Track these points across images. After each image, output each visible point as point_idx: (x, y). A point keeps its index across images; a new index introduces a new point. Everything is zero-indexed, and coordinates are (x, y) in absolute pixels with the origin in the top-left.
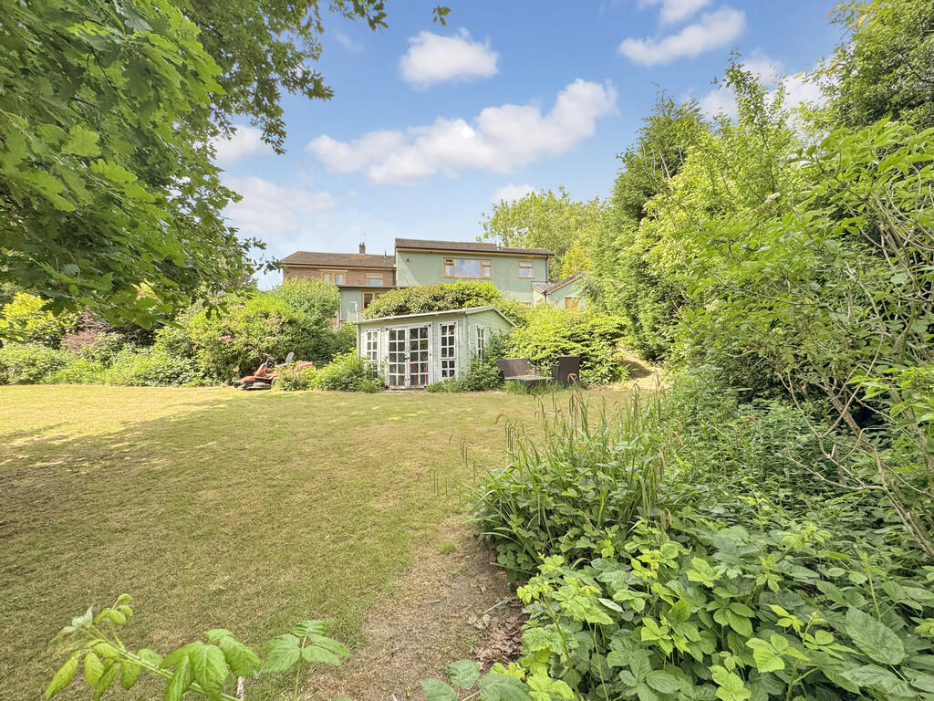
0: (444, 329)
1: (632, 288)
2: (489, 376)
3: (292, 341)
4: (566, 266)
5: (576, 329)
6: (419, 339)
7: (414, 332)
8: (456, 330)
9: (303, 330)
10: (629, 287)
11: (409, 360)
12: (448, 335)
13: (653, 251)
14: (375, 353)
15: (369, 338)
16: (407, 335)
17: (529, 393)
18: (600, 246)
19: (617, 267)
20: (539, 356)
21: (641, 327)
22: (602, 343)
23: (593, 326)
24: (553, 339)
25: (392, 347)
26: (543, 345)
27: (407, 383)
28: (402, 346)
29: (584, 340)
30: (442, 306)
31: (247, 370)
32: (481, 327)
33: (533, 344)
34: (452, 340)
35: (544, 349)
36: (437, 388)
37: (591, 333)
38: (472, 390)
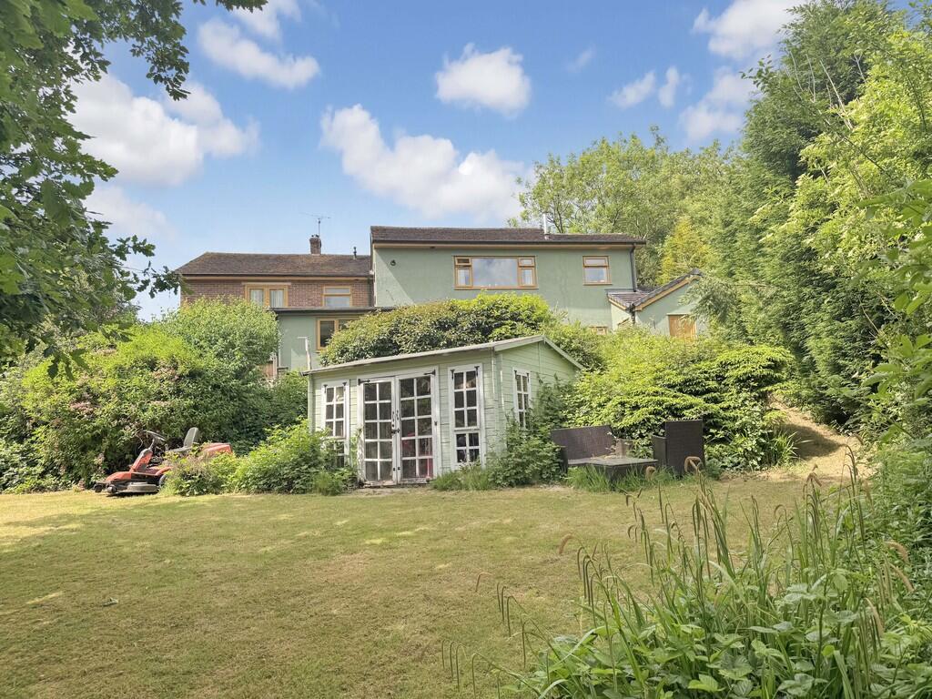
0: (458, 378)
1: (790, 295)
2: (540, 459)
3: (195, 407)
4: (667, 261)
5: (692, 372)
6: (416, 398)
7: (406, 386)
8: (479, 379)
9: (215, 387)
10: (785, 293)
11: (398, 435)
12: (465, 388)
13: (824, 230)
14: (340, 424)
15: (330, 398)
16: (395, 390)
17: (613, 489)
18: (727, 224)
19: (761, 259)
20: (628, 421)
21: (813, 363)
22: (743, 395)
23: (724, 365)
24: (651, 389)
25: (369, 412)
26: (634, 400)
27: (397, 475)
28: (386, 411)
29: (709, 391)
30: (453, 337)
31: (117, 462)
32: (522, 372)
33: (617, 400)
34: (472, 397)
35: (637, 407)
36: (450, 483)
37: (720, 378)
38: (511, 485)
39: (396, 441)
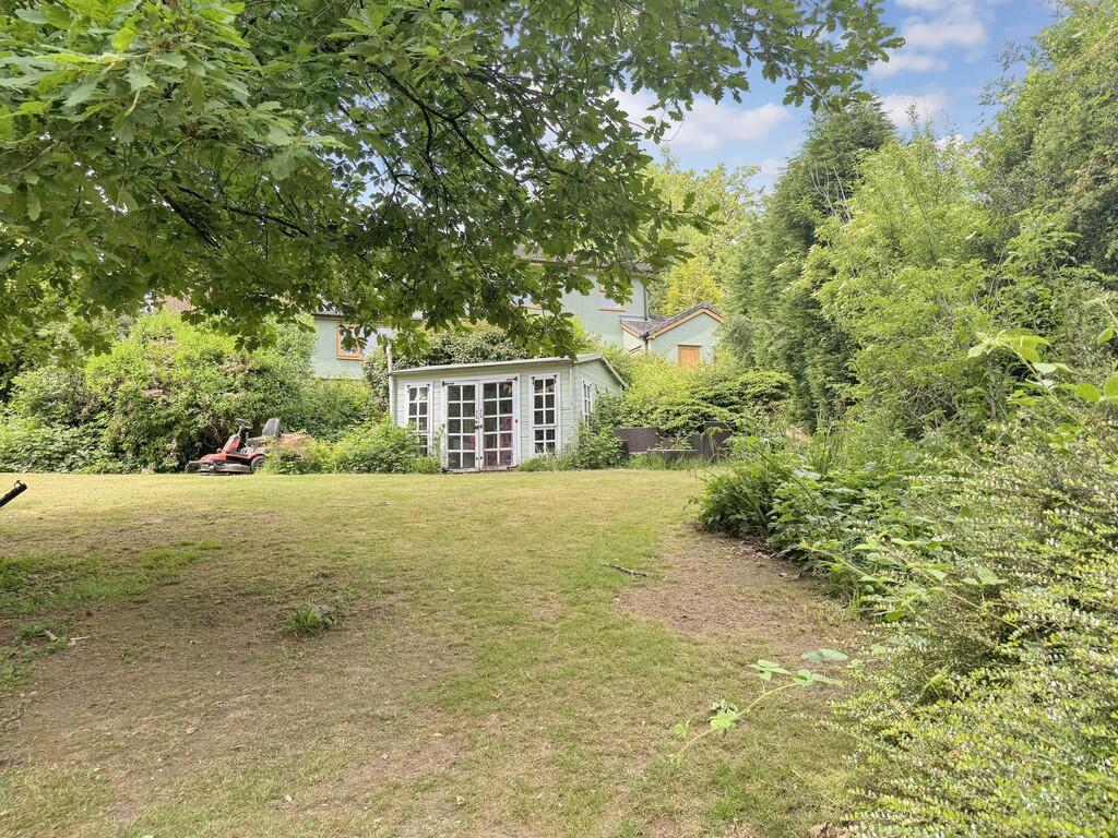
0: (538, 385)
2: (607, 449)
7: (489, 389)
8: (557, 386)
11: (481, 430)
12: (544, 393)
14: (424, 421)
15: (412, 398)
16: (479, 392)
20: (671, 424)
22: (757, 407)
23: (744, 385)
24: (690, 401)
25: (453, 410)
26: (676, 409)
27: (479, 463)
28: (470, 409)
29: (732, 404)
32: (588, 383)
33: (662, 408)
35: (678, 414)
39: (479, 435)
